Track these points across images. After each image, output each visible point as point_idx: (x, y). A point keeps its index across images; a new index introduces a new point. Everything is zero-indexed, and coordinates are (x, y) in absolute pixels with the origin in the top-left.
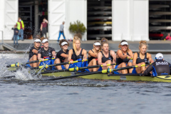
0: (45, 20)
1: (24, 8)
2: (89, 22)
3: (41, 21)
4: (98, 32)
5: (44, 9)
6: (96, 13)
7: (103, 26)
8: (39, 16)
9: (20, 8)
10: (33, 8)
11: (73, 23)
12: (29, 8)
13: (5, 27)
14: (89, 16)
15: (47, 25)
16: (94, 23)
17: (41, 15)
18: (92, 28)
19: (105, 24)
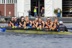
0: (43, 8)
1: (33, 2)
2: (63, 8)
3: (41, 8)
4: (67, 13)
5: (42, 3)
6: (66, 4)
7: (69, 10)
8: (40, 6)
9: (31, 2)
10: (38, 2)
11: (56, 9)
12: (36, 2)
13: (25, 11)
14: (63, 6)
15: (44, 10)
16: (65, 9)
17: (41, 5)
18: (64, 11)
19: (70, 9)
